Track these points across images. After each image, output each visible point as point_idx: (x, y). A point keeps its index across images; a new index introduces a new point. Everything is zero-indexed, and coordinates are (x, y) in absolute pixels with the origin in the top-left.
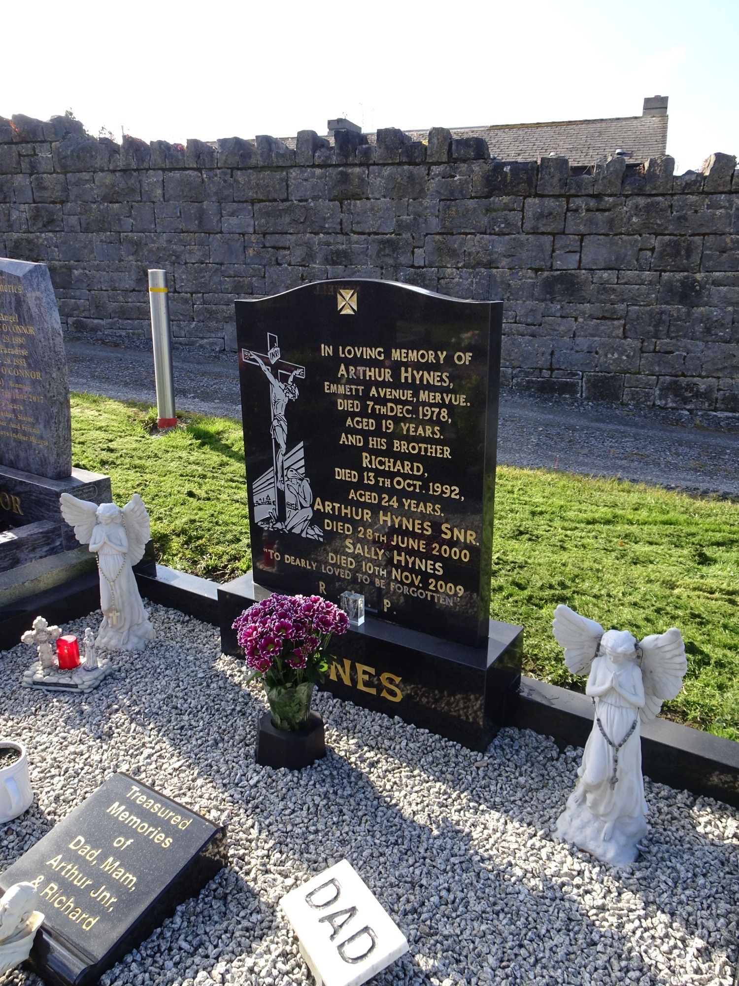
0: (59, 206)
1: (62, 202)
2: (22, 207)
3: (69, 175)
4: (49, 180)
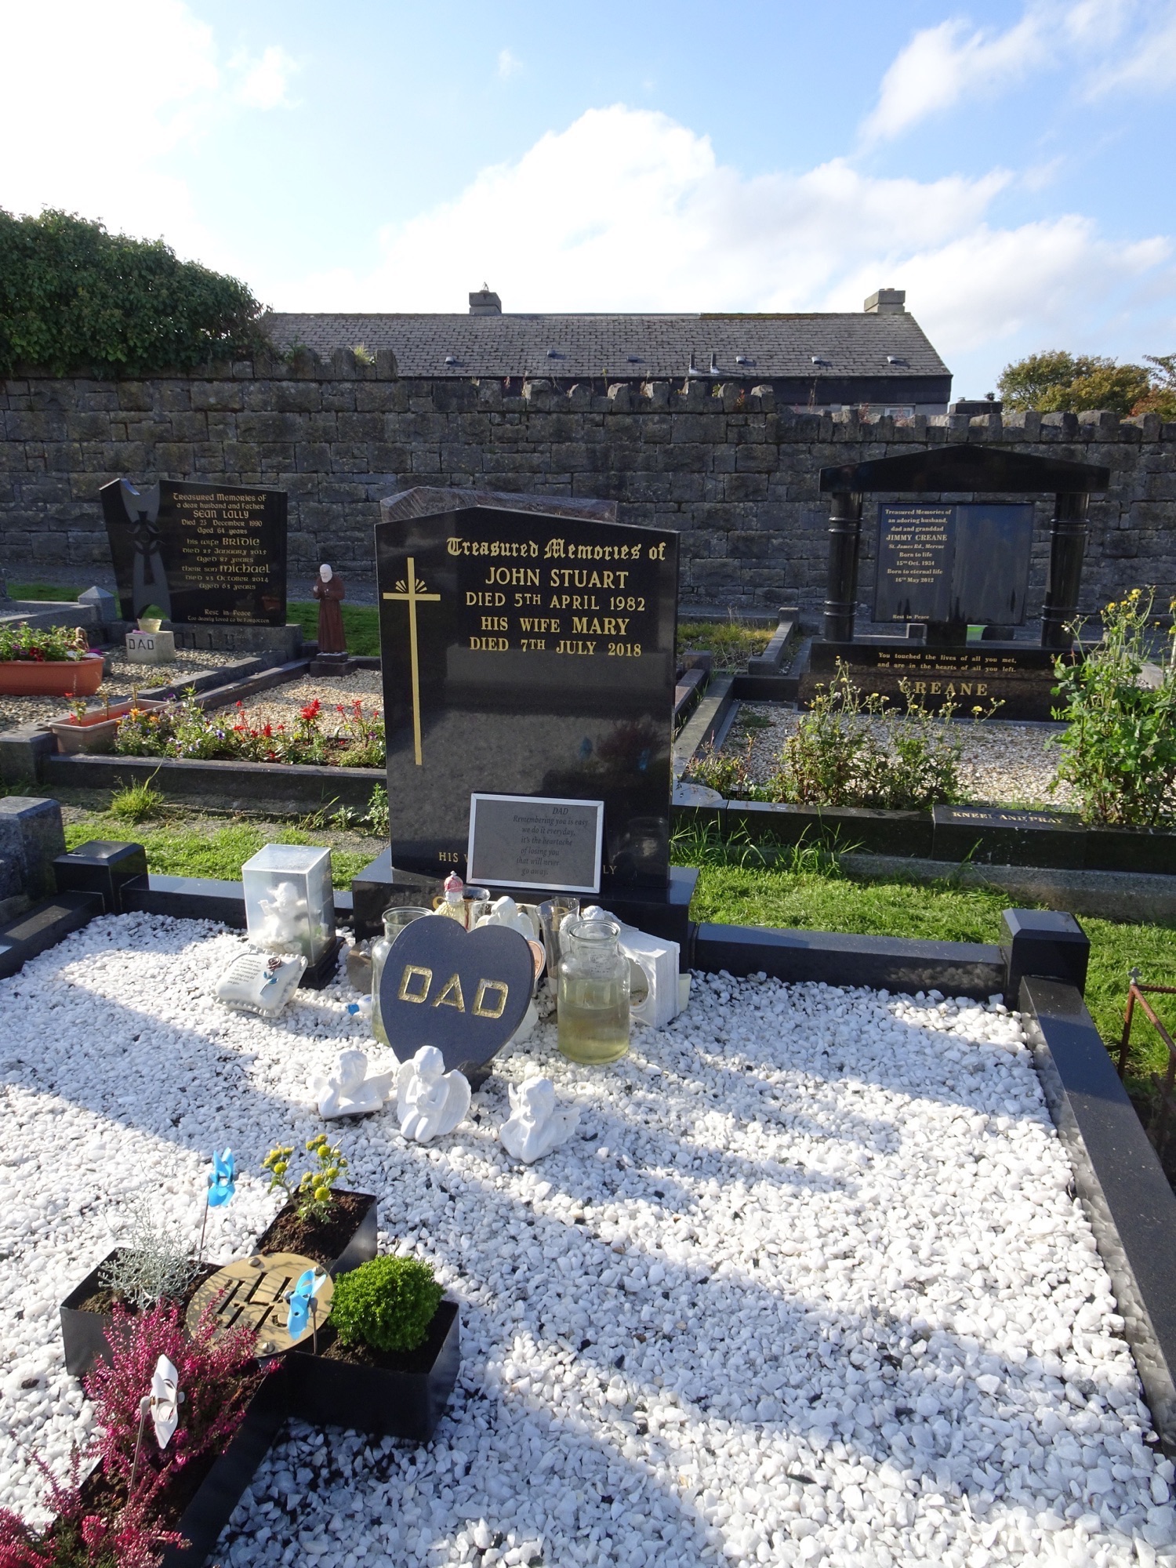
0: (765, 476)
1: (769, 472)
2: (721, 477)
3: (783, 446)
4: (758, 449)
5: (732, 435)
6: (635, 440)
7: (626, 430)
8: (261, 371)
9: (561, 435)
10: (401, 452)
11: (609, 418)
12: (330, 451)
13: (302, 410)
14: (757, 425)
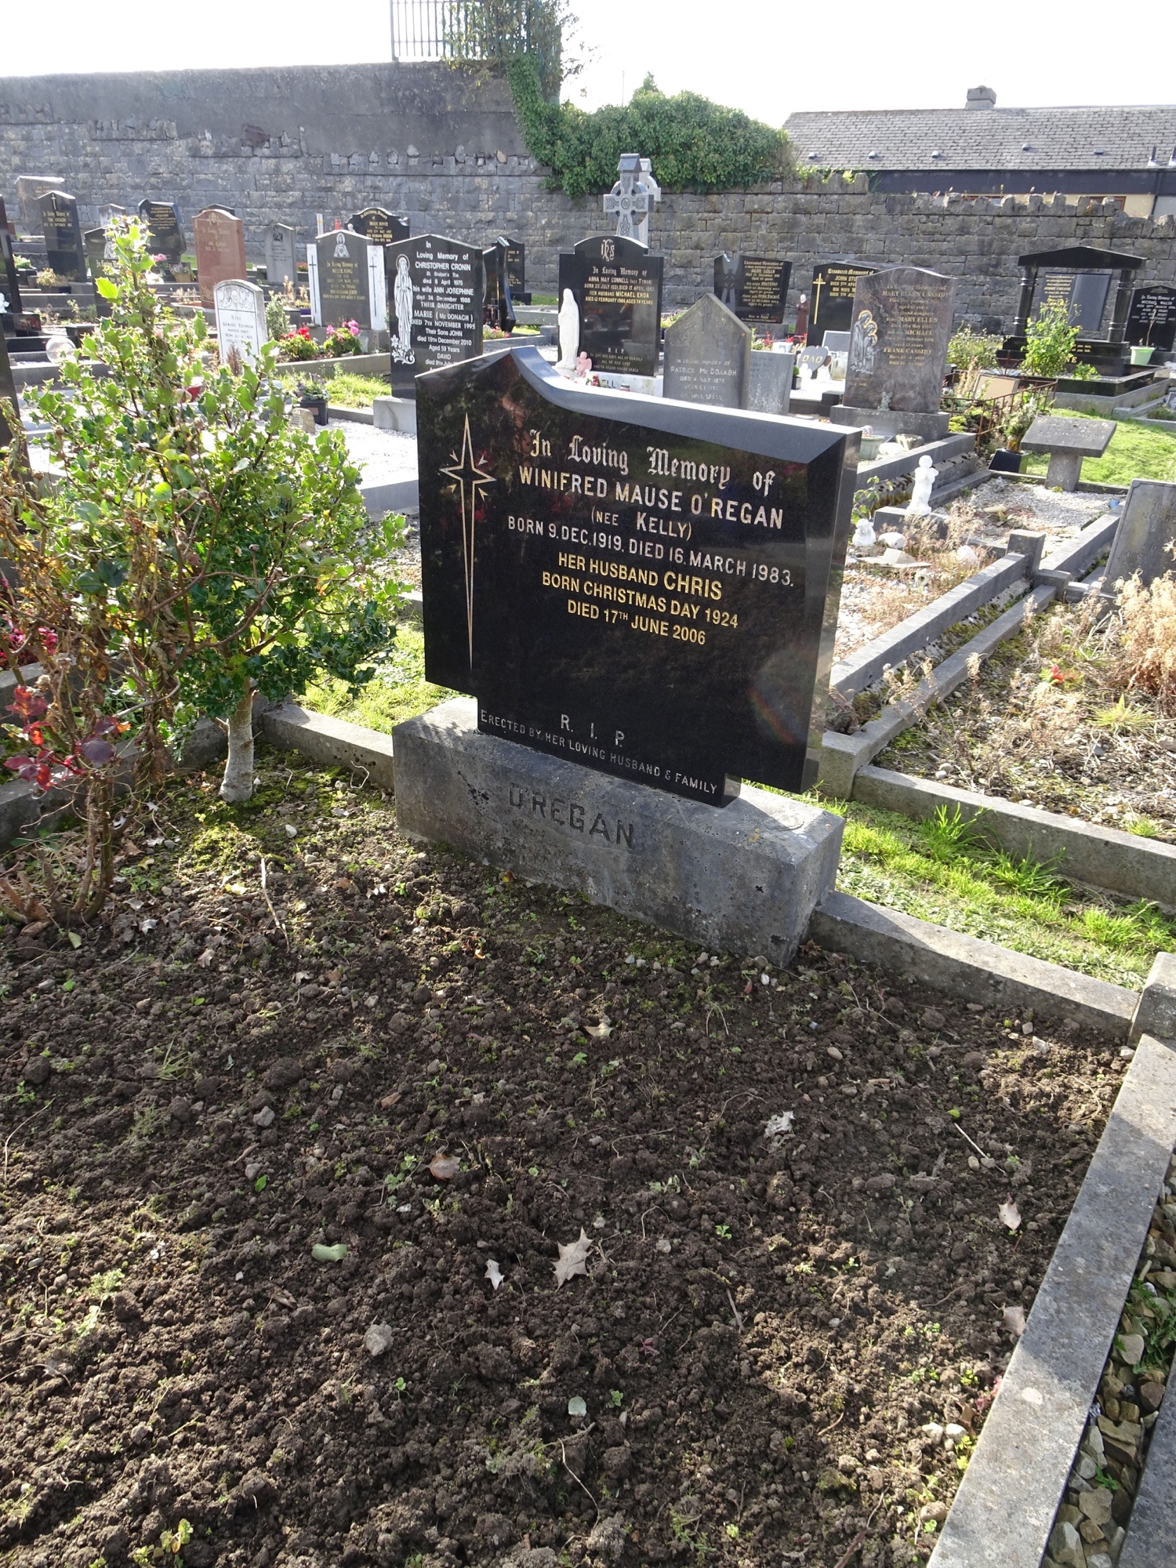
5: (1080, 232)
6: (1011, 234)
7: (1007, 227)
8: (787, 188)
9: (963, 230)
10: (861, 241)
11: (997, 219)
12: (818, 238)
13: (807, 213)
14: (1099, 225)
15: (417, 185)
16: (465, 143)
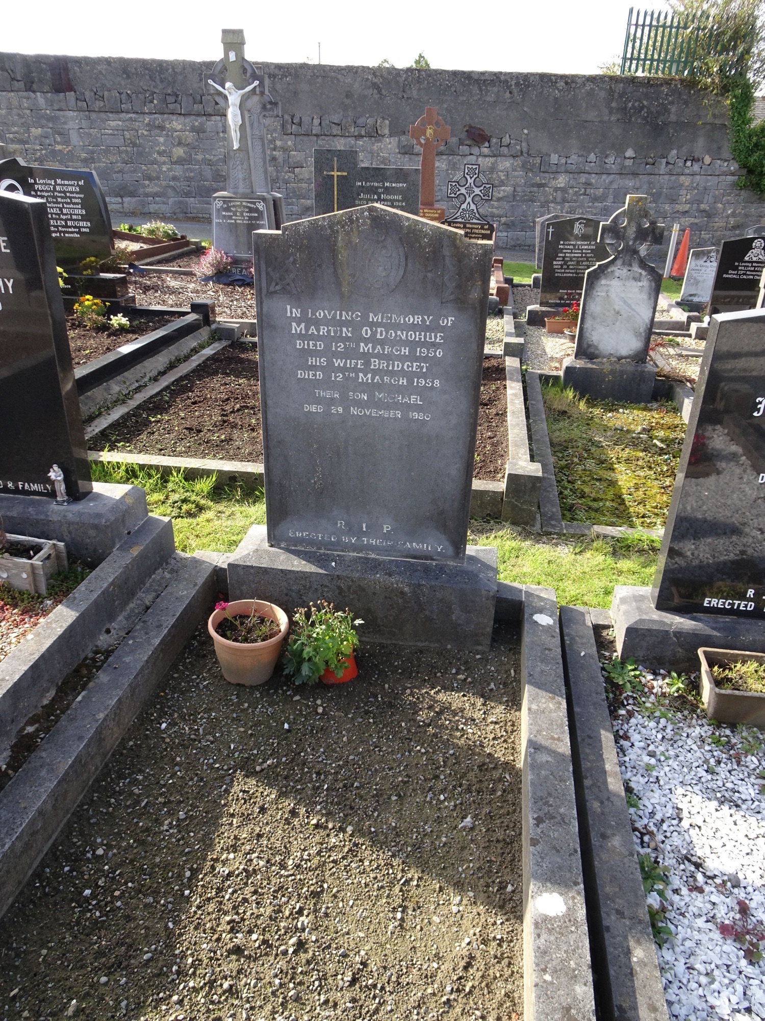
15: (627, 182)
16: (679, 148)
